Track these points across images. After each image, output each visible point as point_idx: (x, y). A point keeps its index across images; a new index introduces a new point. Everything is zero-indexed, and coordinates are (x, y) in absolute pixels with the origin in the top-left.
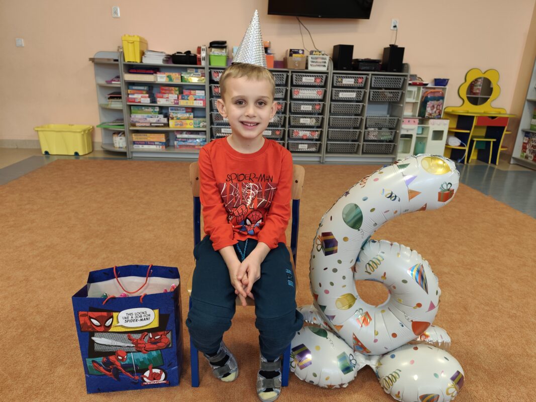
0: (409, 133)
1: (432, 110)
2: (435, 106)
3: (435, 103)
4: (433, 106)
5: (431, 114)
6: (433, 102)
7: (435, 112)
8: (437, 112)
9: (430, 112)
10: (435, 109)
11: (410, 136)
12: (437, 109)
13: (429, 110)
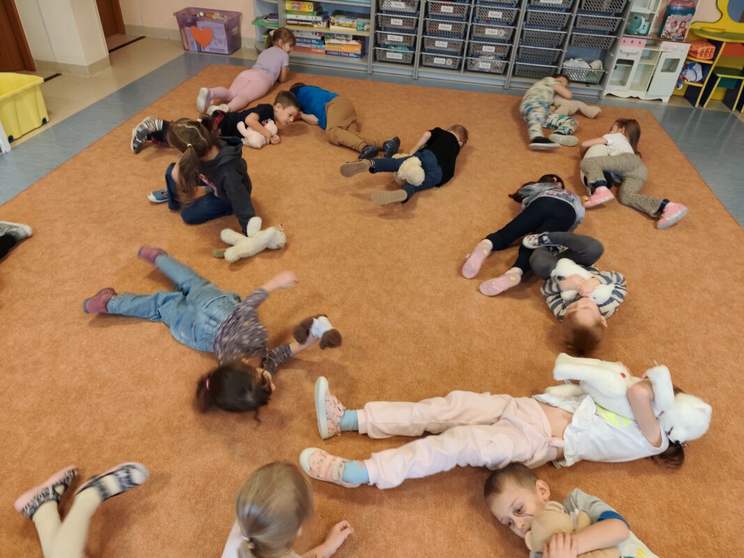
0: (630, 58)
1: (672, 27)
2: (679, 23)
3: (679, 18)
4: (676, 22)
5: (669, 34)
6: (676, 16)
7: (677, 31)
8: (680, 31)
9: (670, 31)
10: (677, 27)
11: (631, 62)
12: (680, 27)
13: (668, 27)
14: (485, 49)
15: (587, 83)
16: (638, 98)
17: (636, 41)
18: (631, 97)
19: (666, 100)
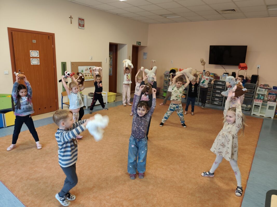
0: (258, 105)
1: (270, 98)
2: (272, 97)
4: (271, 97)
5: (270, 100)
6: (271, 95)
7: (272, 99)
8: (273, 99)
9: (270, 99)
10: (272, 98)
11: (259, 106)
12: (273, 98)
14: (216, 99)
15: (246, 110)
16: (263, 116)
17: (259, 101)
18: (261, 116)
19: (272, 118)
